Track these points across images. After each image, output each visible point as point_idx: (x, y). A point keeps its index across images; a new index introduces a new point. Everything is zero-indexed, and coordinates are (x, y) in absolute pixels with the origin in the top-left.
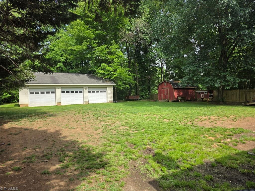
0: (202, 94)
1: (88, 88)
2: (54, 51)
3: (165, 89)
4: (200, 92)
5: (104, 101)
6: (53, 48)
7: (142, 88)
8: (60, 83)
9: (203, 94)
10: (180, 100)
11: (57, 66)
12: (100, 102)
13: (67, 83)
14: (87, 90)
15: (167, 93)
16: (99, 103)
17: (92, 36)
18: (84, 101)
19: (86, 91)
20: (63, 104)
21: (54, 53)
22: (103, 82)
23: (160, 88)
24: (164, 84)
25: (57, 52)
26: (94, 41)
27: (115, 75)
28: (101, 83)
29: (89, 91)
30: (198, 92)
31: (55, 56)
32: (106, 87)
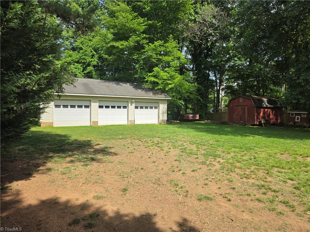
0: (296, 117)
1: (135, 102)
2: (82, 49)
3: (240, 108)
4: (294, 113)
5: (155, 121)
6: (81, 46)
7: (201, 105)
8: (97, 93)
9: (299, 117)
10: (264, 125)
11: (86, 70)
12: (149, 122)
13: (107, 94)
14: (133, 105)
15: (244, 112)
16: (148, 124)
17: (142, 28)
18: (129, 120)
19: (131, 107)
20: (100, 123)
21: (83, 53)
22: (154, 94)
23: (231, 105)
24: (239, 100)
25: (86, 51)
26: (145, 36)
27: (171, 84)
28: (150, 95)
29: (135, 107)
30: (290, 113)
31: (84, 57)
32: (158, 102)
